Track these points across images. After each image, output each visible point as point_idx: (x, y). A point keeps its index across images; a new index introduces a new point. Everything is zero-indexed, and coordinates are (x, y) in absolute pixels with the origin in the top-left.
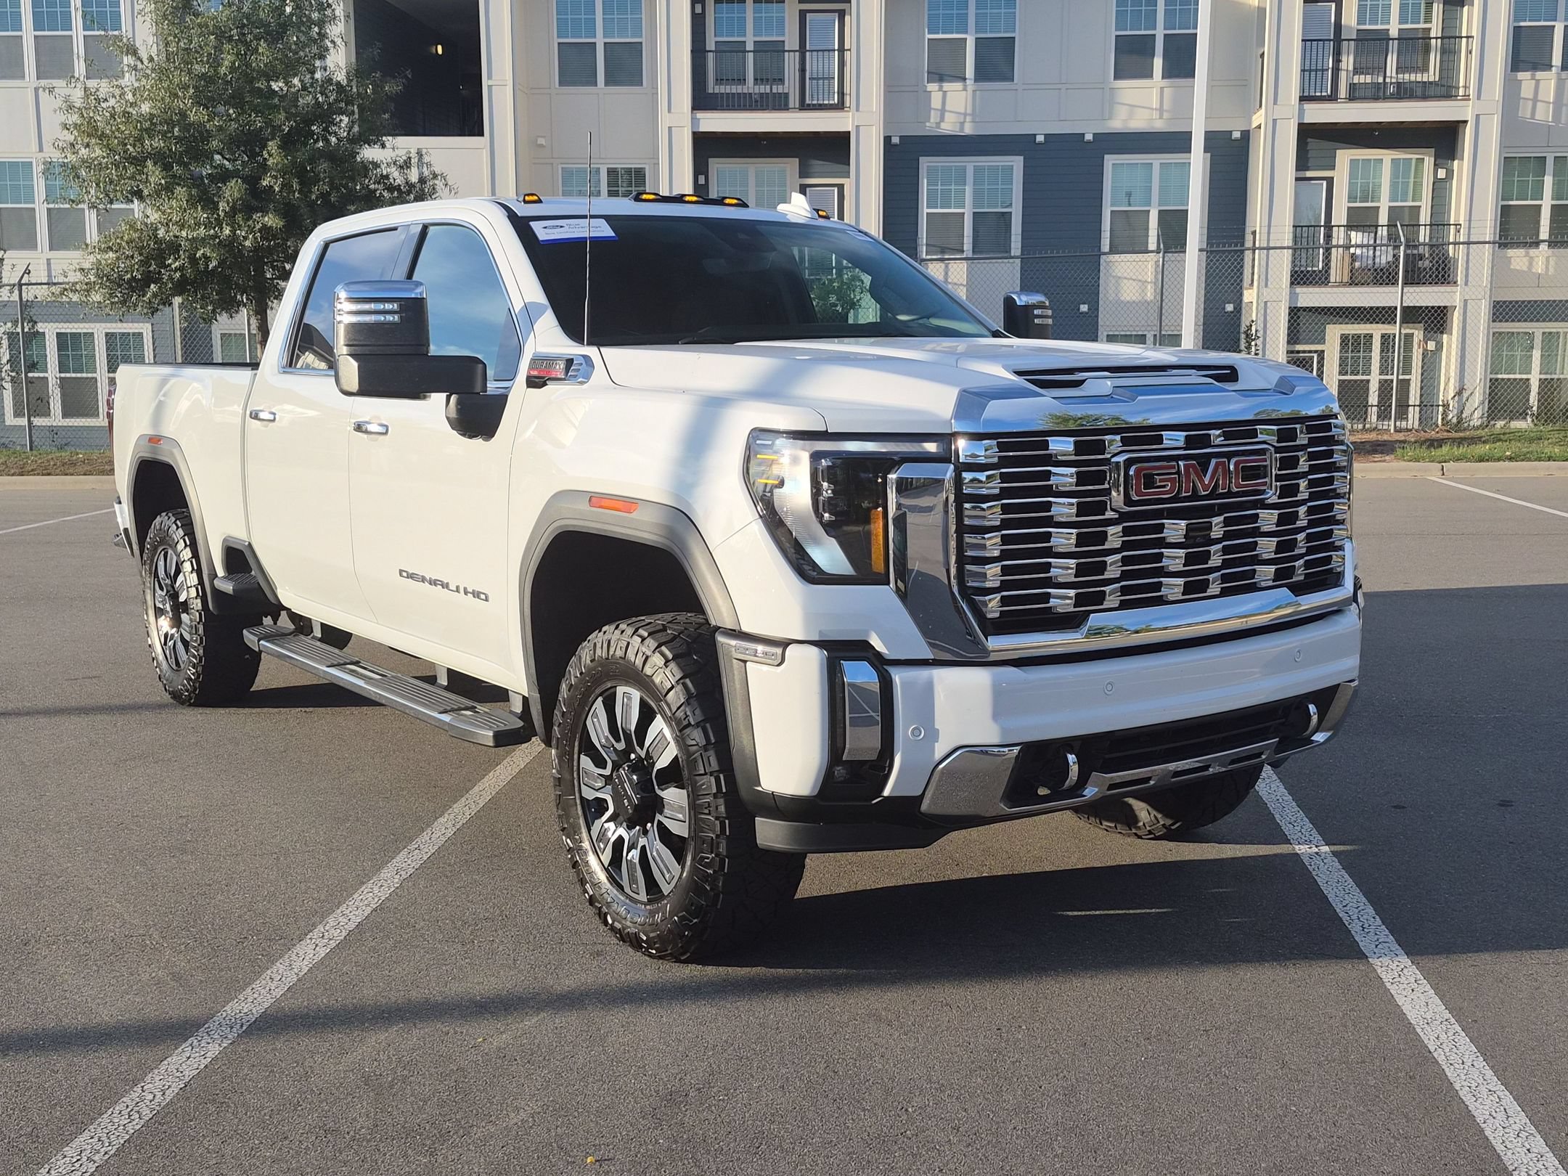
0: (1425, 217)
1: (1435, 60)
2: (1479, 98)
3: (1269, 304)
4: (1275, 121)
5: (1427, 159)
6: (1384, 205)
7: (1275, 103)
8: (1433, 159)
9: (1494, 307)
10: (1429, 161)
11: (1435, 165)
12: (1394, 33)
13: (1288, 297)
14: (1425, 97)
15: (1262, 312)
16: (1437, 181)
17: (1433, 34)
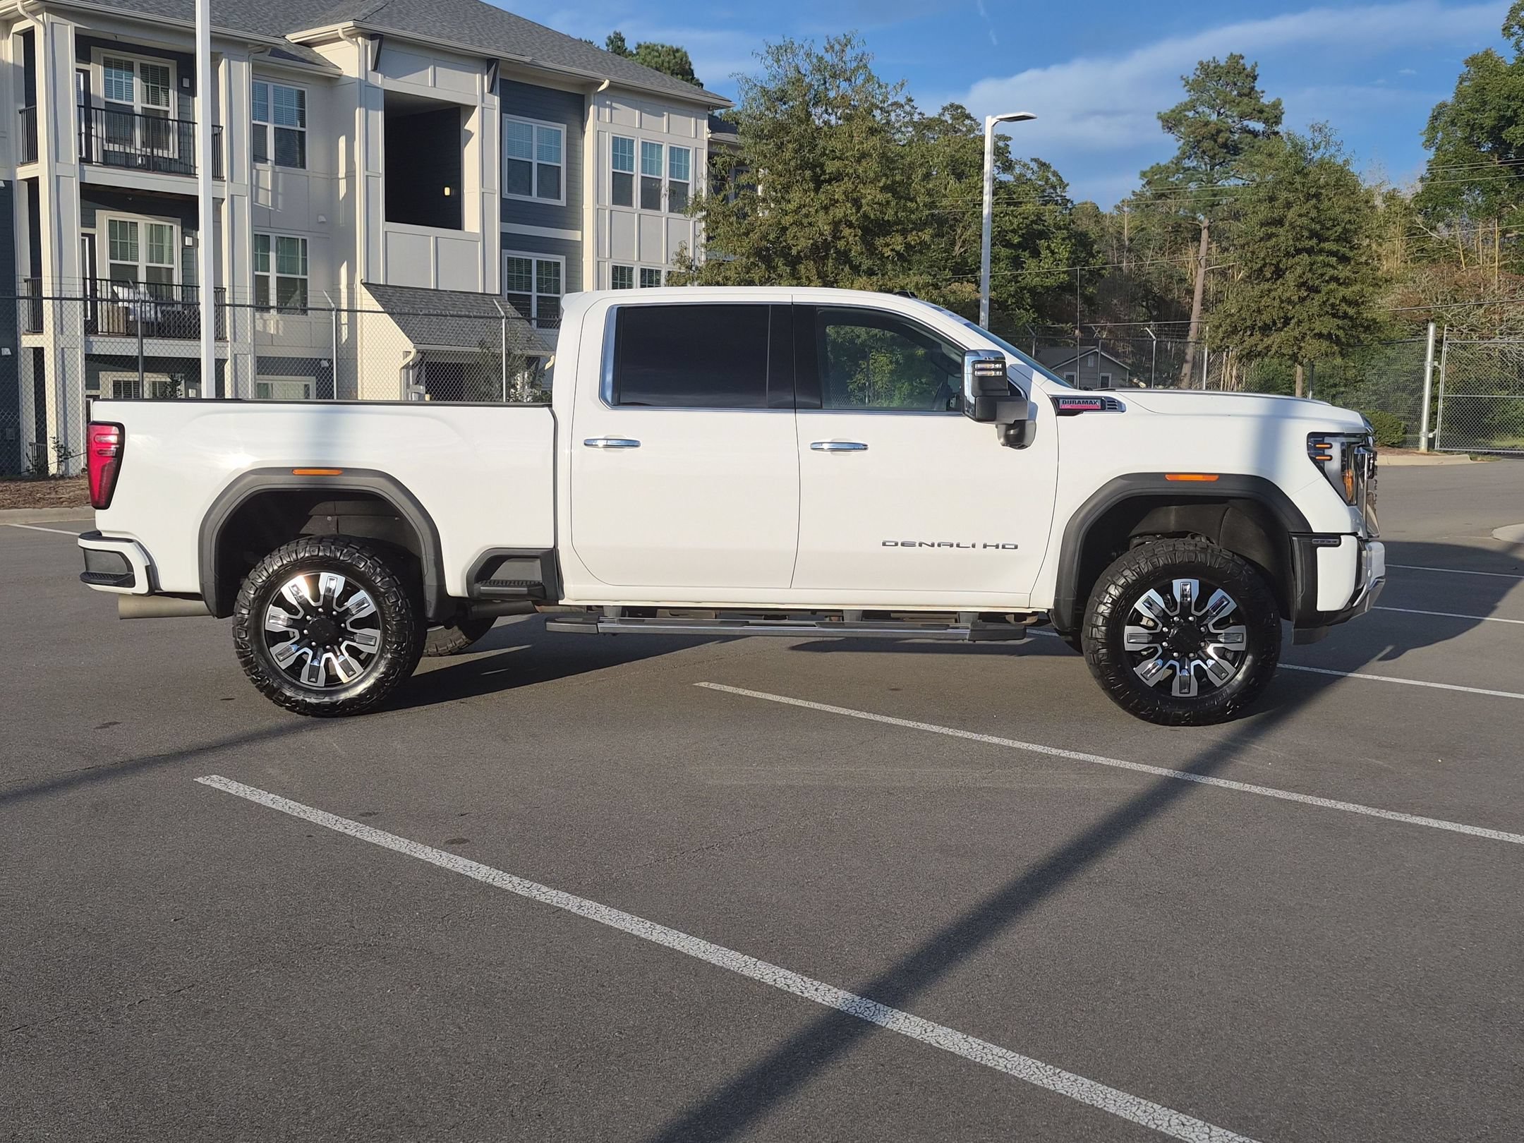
0: (177, 278)
1: (173, 139)
2: (232, 181)
3: (65, 350)
4: (58, 177)
5: (175, 227)
6: (142, 263)
7: (57, 160)
8: (180, 228)
9: (258, 362)
10: (177, 229)
11: (182, 233)
12: (138, 109)
13: (83, 344)
14: (169, 172)
15: (60, 356)
16: (184, 247)
17: (171, 117)
